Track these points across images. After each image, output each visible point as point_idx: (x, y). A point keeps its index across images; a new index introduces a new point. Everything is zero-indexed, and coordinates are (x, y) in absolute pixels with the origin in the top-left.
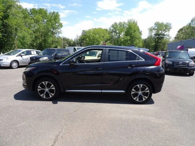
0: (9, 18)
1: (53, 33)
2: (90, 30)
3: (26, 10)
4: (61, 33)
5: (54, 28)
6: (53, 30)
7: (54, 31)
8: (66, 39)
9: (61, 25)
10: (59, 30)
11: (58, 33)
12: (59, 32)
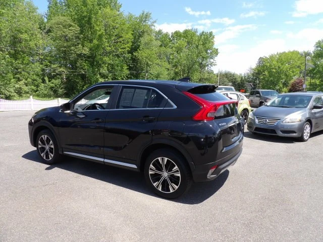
0: (140, 50)
1: (202, 66)
2: (272, 57)
3: (166, 35)
4: (215, 65)
5: (203, 58)
6: (203, 60)
7: (204, 63)
8: (231, 74)
9: (216, 52)
10: (212, 60)
11: (210, 66)
12: (211, 64)
